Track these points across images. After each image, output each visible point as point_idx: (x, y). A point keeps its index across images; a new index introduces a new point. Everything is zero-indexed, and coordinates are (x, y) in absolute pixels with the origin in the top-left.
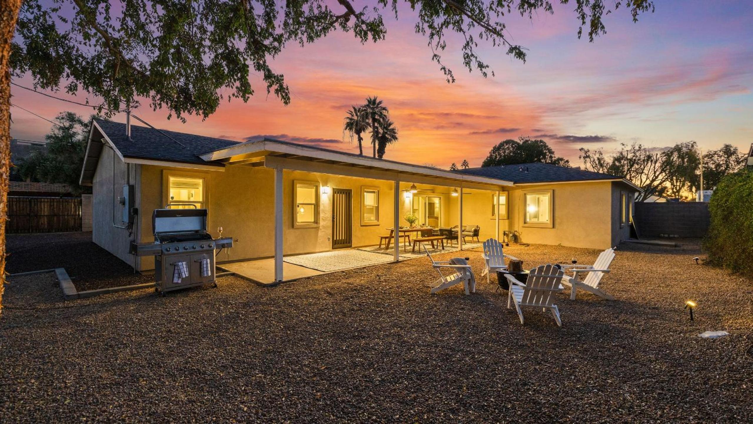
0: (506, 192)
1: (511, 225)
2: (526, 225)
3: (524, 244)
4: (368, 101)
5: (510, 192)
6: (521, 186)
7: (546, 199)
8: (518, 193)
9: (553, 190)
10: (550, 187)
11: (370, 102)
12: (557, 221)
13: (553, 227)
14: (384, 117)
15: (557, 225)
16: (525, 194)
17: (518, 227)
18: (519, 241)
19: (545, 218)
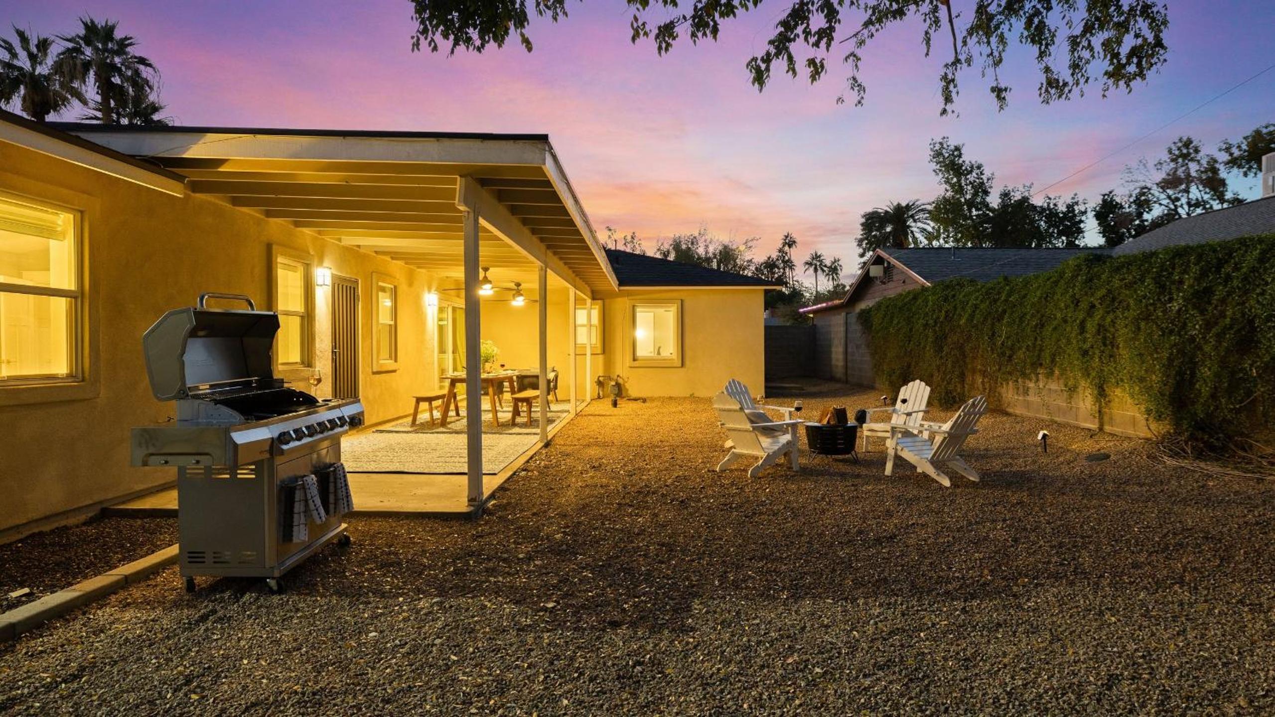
0: (600, 302)
1: (609, 364)
2: (636, 364)
3: (636, 400)
4: (85, 24)
5: (607, 301)
6: (627, 290)
7: (669, 315)
8: (621, 305)
9: (682, 301)
10: (674, 295)
11: (91, 28)
12: (688, 353)
13: (683, 365)
14: (140, 84)
15: (688, 362)
16: (634, 306)
17: (622, 368)
18: (624, 394)
19: (670, 350)
